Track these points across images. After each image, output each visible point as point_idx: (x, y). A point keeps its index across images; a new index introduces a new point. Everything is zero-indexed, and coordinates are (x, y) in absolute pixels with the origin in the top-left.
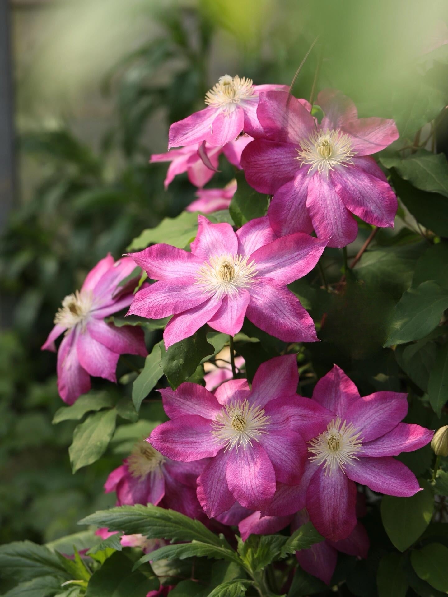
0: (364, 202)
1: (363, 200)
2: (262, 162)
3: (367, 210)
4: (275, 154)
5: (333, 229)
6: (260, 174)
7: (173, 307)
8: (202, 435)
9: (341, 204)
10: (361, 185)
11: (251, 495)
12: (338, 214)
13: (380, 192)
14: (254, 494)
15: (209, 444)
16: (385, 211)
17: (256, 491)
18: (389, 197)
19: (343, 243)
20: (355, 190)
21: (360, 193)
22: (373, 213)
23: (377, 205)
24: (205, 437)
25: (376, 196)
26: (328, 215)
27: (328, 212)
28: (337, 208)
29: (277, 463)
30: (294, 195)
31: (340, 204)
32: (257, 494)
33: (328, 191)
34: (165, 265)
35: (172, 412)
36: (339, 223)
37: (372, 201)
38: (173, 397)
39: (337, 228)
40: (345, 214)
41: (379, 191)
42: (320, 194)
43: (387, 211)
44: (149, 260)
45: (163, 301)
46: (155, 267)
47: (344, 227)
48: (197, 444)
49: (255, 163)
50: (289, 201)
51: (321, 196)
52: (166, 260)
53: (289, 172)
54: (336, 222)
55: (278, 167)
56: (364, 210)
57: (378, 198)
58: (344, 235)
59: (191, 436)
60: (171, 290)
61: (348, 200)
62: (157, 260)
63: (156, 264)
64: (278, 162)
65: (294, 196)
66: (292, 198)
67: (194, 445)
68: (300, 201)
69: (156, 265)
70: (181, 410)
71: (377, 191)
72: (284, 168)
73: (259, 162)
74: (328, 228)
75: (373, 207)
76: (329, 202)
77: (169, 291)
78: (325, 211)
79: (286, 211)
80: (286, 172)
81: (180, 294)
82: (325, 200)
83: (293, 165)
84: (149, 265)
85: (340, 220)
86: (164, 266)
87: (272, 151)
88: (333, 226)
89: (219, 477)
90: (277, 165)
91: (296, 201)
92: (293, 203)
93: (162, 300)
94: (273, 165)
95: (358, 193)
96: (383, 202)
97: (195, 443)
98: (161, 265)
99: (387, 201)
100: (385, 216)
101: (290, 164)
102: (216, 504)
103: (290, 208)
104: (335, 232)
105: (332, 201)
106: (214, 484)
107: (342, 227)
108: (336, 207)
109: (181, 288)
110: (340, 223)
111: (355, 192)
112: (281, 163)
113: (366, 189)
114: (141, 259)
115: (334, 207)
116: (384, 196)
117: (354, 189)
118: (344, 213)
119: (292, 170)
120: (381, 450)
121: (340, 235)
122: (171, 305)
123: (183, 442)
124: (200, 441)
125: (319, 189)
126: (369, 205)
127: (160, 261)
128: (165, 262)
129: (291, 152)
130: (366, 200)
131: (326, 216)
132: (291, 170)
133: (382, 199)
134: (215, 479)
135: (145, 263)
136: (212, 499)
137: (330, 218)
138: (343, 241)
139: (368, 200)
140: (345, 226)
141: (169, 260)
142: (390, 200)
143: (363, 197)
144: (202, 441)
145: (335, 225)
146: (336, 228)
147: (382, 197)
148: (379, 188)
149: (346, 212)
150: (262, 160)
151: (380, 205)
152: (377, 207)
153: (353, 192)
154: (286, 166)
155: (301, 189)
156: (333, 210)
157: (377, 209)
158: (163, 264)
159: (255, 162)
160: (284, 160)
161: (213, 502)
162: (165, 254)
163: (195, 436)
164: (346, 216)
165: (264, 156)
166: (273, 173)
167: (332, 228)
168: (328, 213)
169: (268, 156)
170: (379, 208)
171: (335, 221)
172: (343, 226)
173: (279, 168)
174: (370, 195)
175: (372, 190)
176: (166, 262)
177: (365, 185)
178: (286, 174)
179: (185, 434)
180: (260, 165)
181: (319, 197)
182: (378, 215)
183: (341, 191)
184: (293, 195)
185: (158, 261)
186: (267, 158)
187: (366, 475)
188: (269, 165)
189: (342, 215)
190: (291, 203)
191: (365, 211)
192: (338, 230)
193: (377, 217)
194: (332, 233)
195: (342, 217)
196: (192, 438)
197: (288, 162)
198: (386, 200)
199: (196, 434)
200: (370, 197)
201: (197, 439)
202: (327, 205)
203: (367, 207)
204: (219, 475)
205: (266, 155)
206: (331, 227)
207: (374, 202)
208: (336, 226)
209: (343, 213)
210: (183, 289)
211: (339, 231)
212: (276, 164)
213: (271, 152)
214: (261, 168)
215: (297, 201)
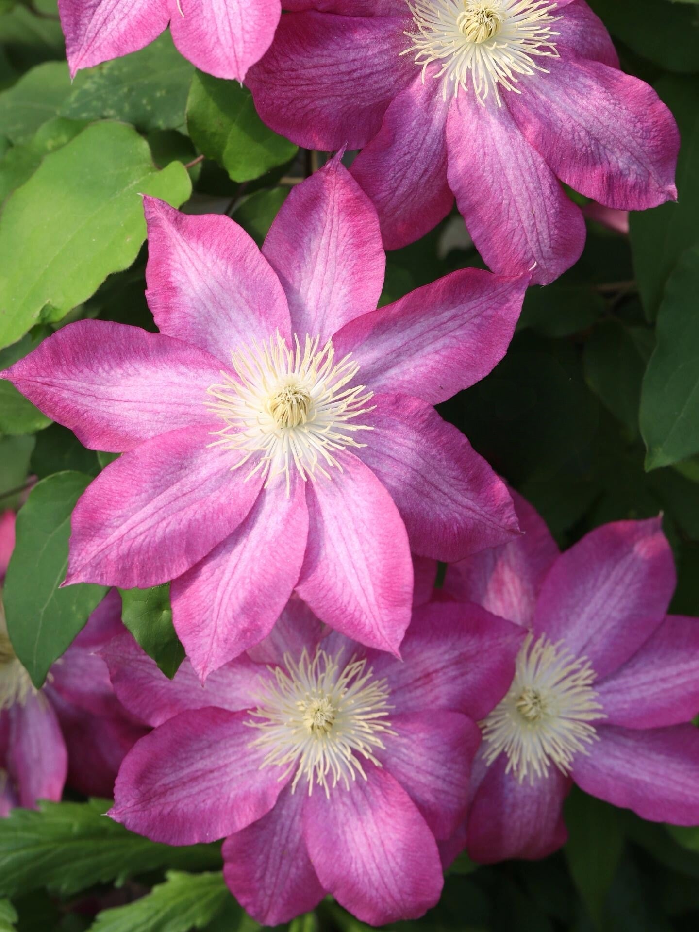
0: (600, 154)
1: (598, 149)
2: (314, 72)
3: (611, 172)
4: (349, 48)
5: (527, 242)
6: (306, 102)
7: (185, 543)
8: (222, 745)
9: (543, 175)
10: (588, 110)
11: (383, 899)
12: (538, 205)
13: (636, 117)
14: (391, 896)
15: (245, 770)
16: (652, 162)
17: (394, 890)
18: (657, 122)
19: (552, 271)
20: (576, 128)
21: (588, 133)
22: (625, 176)
23: (632, 154)
24: (231, 750)
25: (628, 130)
26: (512, 209)
27: (512, 201)
28: (535, 188)
29: (428, 801)
30: (409, 152)
31: (540, 173)
32: (397, 896)
33: (505, 144)
34: (104, 382)
35: (137, 697)
36: (542, 227)
37: (619, 148)
38: (131, 657)
39: (538, 240)
40: (556, 200)
41: (631, 115)
42: (485, 154)
43: (658, 161)
44: (60, 378)
45: (152, 531)
46: (82, 394)
47: (554, 235)
48: (216, 774)
49: (293, 74)
50: (394, 171)
51: (488, 158)
52: (102, 365)
53: (389, 90)
54: (534, 224)
55: (362, 81)
56: (603, 175)
57: (632, 134)
58: (553, 253)
59: (198, 756)
60: (159, 487)
61: (561, 158)
62: (80, 372)
63: (80, 384)
64: (361, 69)
65: (408, 157)
66: (403, 162)
67: (210, 780)
68: (423, 168)
69: (82, 388)
70: (154, 683)
71: (629, 118)
72: (375, 82)
73: (303, 72)
74: (516, 240)
75: (622, 162)
76: (514, 174)
77: (158, 491)
78: (503, 199)
79: (387, 193)
80: (383, 91)
81: (186, 490)
82: (502, 169)
83: (397, 70)
84: (65, 394)
85: (545, 216)
86: (102, 384)
87: (339, 40)
88: (529, 235)
89: (285, 847)
90: (359, 78)
91: (412, 168)
92: (406, 172)
93: (149, 529)
94: (347, 78)
95: (583, 134)
96: (647, 142)
97: (211, 771)
98: (92, 383)
99: (654, 137)
100: (654, 176)
101: (391, 69)
102: (280, 901)
103: (395, 185)
104: (534, 250)
105: (521, 171)
106: (271, 861)
107: (550, 236)
108: (531, 186)
109: (181, 468)
110: (544, 224)
111: (576, 134)
112: (368, 71)
113: (602, 119)
114: (39, 379)
115: (527, 187)
116: (645, 125)
117: (573, 127)
118: (552, 198)
119: (396, 82)
120: (635, 695)
121: (545, 254)
122: (177, 541)
123: (185, 780)
124: (221, 763)
125: (480, 140)
126: (613, 159)
127: (86, 371)
128: (100, 371)
129: (389, 37)
130: (605, 147)
131: (508, 211)
132: (393, 83)
133: (642, 134)
134: (273, 851)
135: (52, 389)
136: (269, 892)
137: (519, 216)
138: (553, 268)
139: (609, 147)
140: (556, 232)
141: (110, 365)
142: (660, 130)
143: (597, 140)
144: (226, 762)
145: (532, 232)
146: (535, 239)
147: (642, 128)
148: (630, 106)
149: (556, 194)
150: (316, 67)
151: (638, 152)
152: (634, 159)
153: (571, 136)
154: (381, 77)
155: (427, 138)
156: (525, 195)
157: (634, 162)
158: (98, 380)
159: (293, 70)
160: (376, 61)
161: (272, 896)
162: (95, 349)
163: (207, 752)
164: (557, 205)
165: (318, 56)
166: (348, 98)
167: (526, 239)
168: (512, 204)
169: (330, 56)
170: (637, 159)
171: (531, 223)
172: (552, 233)
173: (363, 85)
174: (614, 132)
175: (616, 117)
176: (103, 369)
177: (597, 109)
178: (381, 94)
179: (184, 756)
180: (310, 80)
181: (483, 163)
182: (637, 178)
183: (540, 139)
184: (405, 155)
185: (82, 372)
186: (330, 61)
187: (608, 762)
188: (336, 79)
189: (548, 203)
190: (400, 173)
191: (607, 178)
192: (539, 245)
193: (636, 183)
194: (525, 253)
195: (548, 209)
196: (202, 761)
197: (385, 66)
198: (653, 134)
199: (210, 746)
200: (615, 136)
201: (212, 759)
202: (507, 182)
203: (609, 163)
204: (283, 842)
205: (325, 53)
206: (523, 239)
207: (625, 148)
208: (535, 233)
209: (549, 199)
210: (186, 468)
211: (542, 245)
212: (355, 75)
213: (338, 44)
214: (311, 88)
215: (416, 168)
